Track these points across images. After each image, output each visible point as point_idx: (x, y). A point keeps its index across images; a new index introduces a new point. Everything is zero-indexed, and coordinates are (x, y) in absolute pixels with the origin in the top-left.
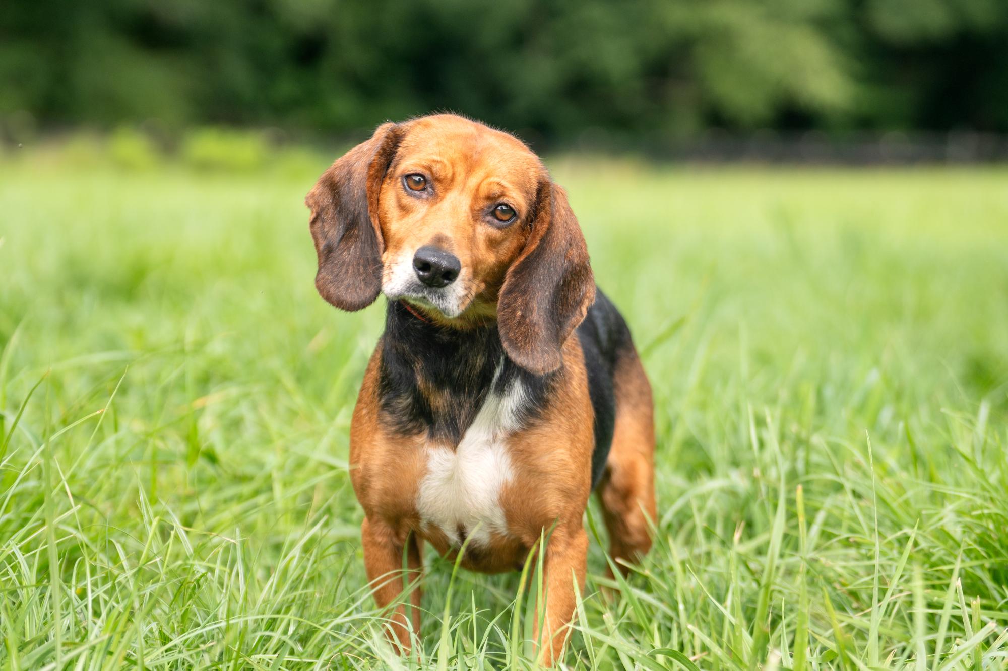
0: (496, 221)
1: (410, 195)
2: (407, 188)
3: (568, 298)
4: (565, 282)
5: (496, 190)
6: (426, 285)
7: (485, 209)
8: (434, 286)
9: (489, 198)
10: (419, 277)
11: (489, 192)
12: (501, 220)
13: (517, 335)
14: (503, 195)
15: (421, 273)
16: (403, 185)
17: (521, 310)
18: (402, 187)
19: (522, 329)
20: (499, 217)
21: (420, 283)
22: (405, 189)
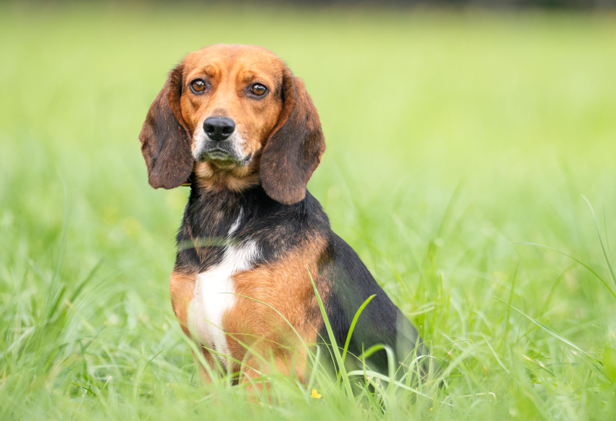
0: (255, 96)
1: (197, 95)
2: (194, 91)
3: (308, 152)
4: (305, 142)
5: (249, 75)
6: (215, 141)
7: (245, 89)
8: (221, 140)
9: (245, 81)
10: (210, 137)
11: (244, 77)
12: (258, 95)
13: (272, 179)
14: (253, 77)
15: (210, 134)
16: (191, 90)
17: (276, 163)
18: (191, 92)
19: (276, 175)
20: (256, 93)
21: (211, 140)
22: (193, 92)
